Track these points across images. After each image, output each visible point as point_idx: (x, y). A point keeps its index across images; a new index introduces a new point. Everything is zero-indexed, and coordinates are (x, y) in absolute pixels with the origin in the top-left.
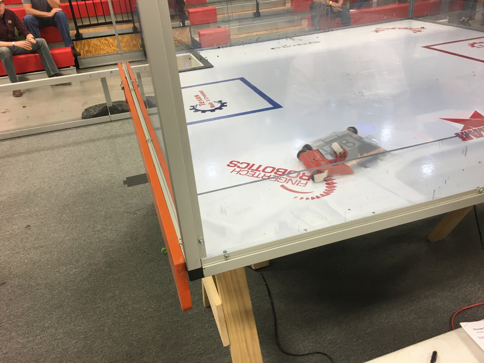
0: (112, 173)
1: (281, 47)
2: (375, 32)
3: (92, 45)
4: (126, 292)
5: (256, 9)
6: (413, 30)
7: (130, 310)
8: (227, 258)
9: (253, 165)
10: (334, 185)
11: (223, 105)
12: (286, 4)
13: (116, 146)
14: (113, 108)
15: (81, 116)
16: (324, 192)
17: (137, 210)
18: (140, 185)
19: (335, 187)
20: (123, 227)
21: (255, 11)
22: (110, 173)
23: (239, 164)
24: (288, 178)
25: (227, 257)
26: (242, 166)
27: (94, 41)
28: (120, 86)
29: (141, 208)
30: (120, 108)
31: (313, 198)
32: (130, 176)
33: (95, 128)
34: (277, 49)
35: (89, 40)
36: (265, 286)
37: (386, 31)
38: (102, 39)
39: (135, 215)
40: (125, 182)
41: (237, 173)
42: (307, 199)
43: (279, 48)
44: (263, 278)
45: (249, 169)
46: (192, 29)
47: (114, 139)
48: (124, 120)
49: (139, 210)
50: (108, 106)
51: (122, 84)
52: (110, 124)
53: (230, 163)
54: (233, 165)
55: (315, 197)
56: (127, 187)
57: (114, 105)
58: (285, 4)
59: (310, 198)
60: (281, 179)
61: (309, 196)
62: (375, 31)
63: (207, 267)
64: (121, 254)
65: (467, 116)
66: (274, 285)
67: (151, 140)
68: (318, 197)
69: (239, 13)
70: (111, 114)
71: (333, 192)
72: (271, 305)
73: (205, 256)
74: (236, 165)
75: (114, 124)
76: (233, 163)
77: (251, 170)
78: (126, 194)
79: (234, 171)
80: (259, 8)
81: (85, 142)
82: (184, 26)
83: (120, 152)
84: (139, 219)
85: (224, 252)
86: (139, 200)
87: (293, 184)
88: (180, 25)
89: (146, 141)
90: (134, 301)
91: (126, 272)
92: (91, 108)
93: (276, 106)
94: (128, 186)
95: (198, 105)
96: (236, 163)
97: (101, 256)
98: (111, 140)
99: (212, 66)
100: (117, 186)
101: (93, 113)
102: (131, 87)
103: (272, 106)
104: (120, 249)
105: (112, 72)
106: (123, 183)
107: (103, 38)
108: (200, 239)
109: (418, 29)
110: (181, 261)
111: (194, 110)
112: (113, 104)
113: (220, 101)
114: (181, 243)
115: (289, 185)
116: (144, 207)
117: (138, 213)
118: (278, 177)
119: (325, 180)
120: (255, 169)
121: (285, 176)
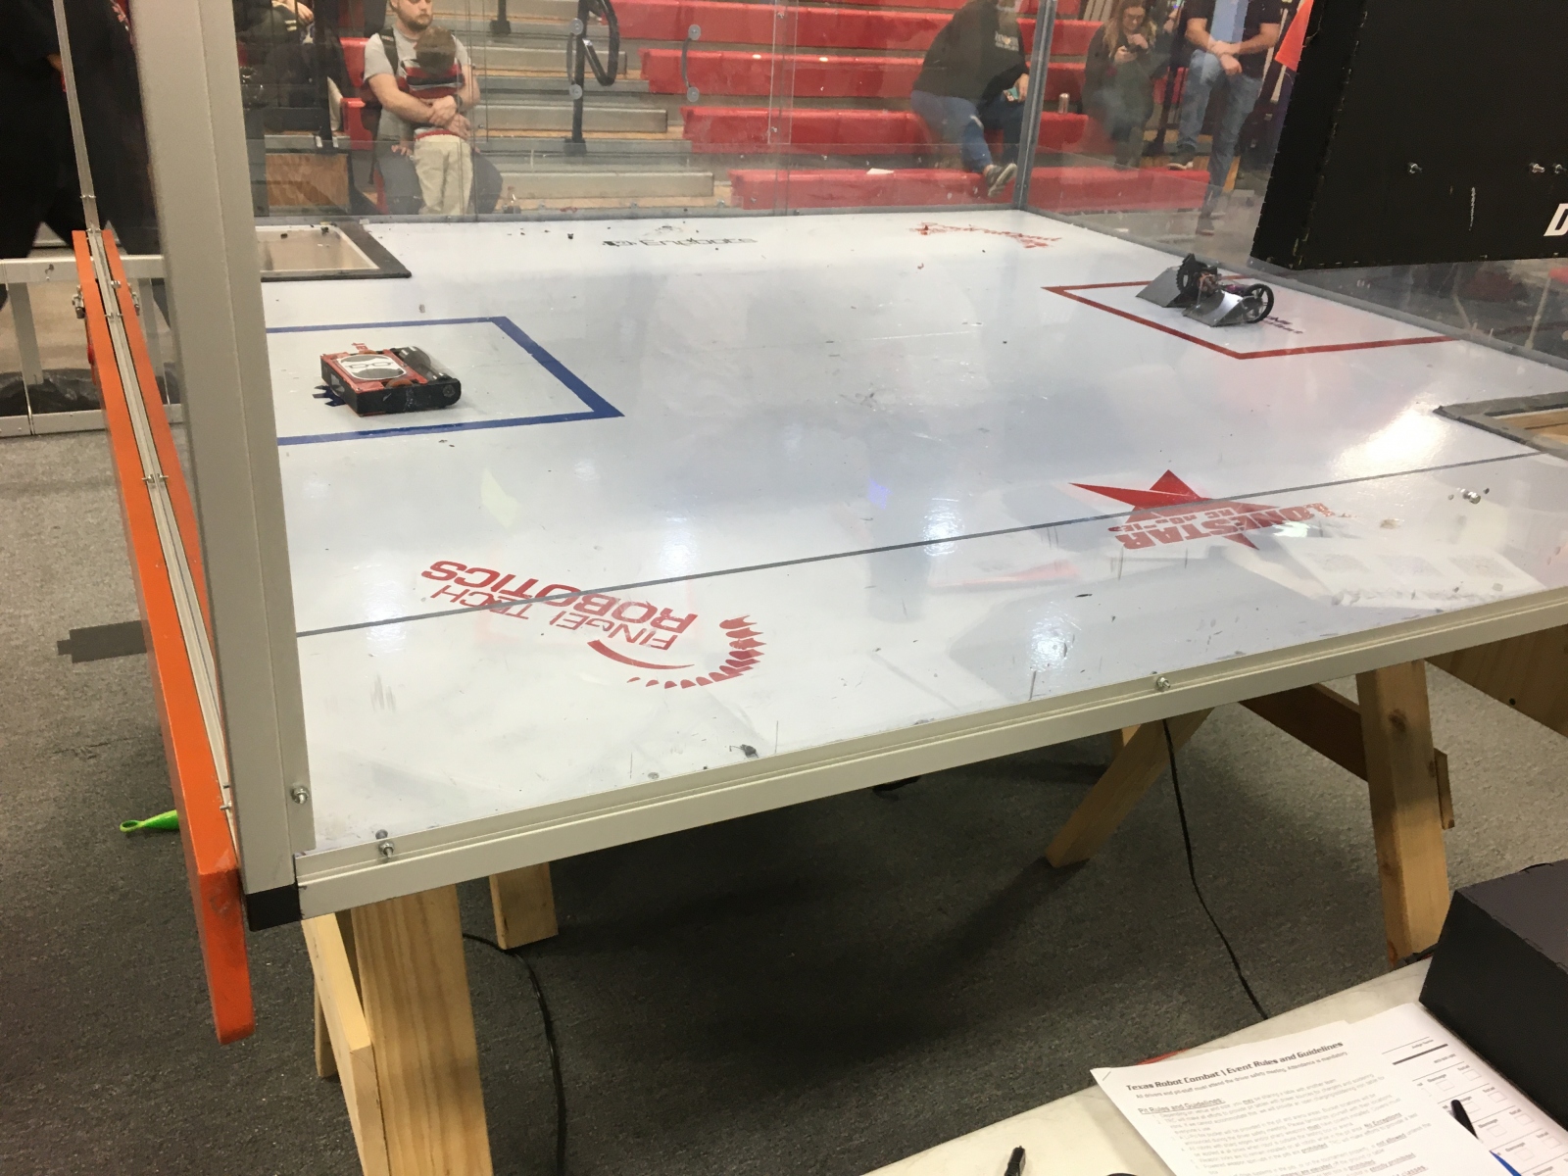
0: (17, 613)
1: (638, 242)
2: (917, 232)
4: (29, 1027)
5: (571, 128)
6: (1023, 241)
7: (39, 1091)
8: (386, 853)
9: (510, 577)
10: (757, 649)
12: (670, 129)
13: (43, 520)
14: (46, 390)
16: (722, 668)
17: (101, 744)
18: (121, 660)
19: (758, 654)
20: (41, 801)
21: (570, 135)
22: (11, 611)
23: (463, 573)
24: (617, 623)
25: (389, 851)
26: (470, 578)
28: (74, 303)
29: (116, 737)
30: (70, 394)
31: (686, 684)
32: (87, 626)
34: (622, 247)
36: (538, 1006)
37: (950, 236)
39: (92, 761)
40: (63, 647)
41: (453, 601)
42: (669, 685)
43: (631, 244)
44: (534, 978)
45: (494, 589)
46: (354, 162)
47: (37, 497)
48: (82, 436)
49: (109, 746)
50: (28, 381)
51: (79, 298)
52: (29, 444)
53: (433, 568)
54: (444, 575)
55: (695, 682)
56: (71, 665)
57: (51, 380)
58: (666, 127)
59: (678, 682)
60: (593, 623)
61: (677, 676)
62: (919, 230)
63: (314, 884)
64: (24, 895)
65: (1145, 483)
66: (567, 1001)
67: (164, 479)
68: (702, 681)
69: (518, 133)
70: (34, 412)
71: (749, 668)
72: (552, 1068)
73: (312, 846)
74: (451, 575)
75: (43, 444)
76: (444, 567)
77: (503, 592)
78: (64, 687)
79: (443, 591)
80: (584, 127)
82: (328, 150)
83: (54, 541)
84: (104, 776)
85: (378, 836)
86: (111, 710)
87: (629, 640)
88: (316, 144)
89: (145, 481)
90: (55, 1061)
91: (35, 959)
93: (602, 409)
94: (75, 661)
96: (453, 569)
98: (25, 499)
99: (407, 275)
100: (30, 659)
102: (111, 307)
103: (588, 409)
104: (22, 876)
105: (51, 267)
106: (55, 649)
108: (296, 784)
109: (1039, 238)
110: (225, 863)
111: (329, 400)
112: (48, 376)
114: (230, 804)
115: (617, 644)
116: (127, 736)
117: (104, 756)
118: (586, 618)
119: (729, 634)
120: (514, 590)
121: (608, 616)
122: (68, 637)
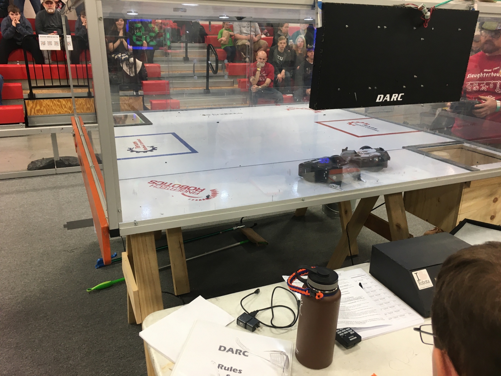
0: (53, 218)
3: (44, 105)
5: (206, 86)
6: (315, 111)
9: (166, 183)
11: (154, 149)
13: (59, 196)
14: (60, 162)
15: (27, 168)
17: (75, 249)
18: (80, 229)
19: (217, 195)
20: (60, 262)
21: (205, 88)
22: (51, 217)
24: (188, 190)
25: (136, 224)
26: (158, 183)
27: (47, 101)
29: (79, 247)
30: (67, 163)
31: (200, 200)
32: (71, 221)
33: (40, 179)
34: (207, 116)
35: (42, 100)
38: (55, 101)
39: (73, 253)
40: (65, 226)
41: (154, 187)
43: (210, 115)
46: (144, 98)
47: (58, 190)
49: (77, 249)
50: (55, 160)
51: (73, 132)
52: (55, 176)
53: (151, 181)
54: (152, 183)
58: (233, 85)
59: (198, 200)
60: (183, 190)
61: (198, 199)
62: (287, 109)
63: (122, 229)
64: (56, 283)
68: (204, 200)
70: (57, 168)
71: (214, 197)
73: (122, 221)
75: (59, 176)
76: (153, 181)
77: (164, 185)
78: (65, 236)
79: (152, 185)
80: (209, 86)
81: (28, 191)
83: (63, 200)
84: (76, 256)
85: (134, 221)
86: (77, 241)
88: (134, 94)
89: (90, 167)
92: (37, 161)
94: (68, 229)
95: (135, 148)
97: (36, 285)
98: (54, 190)
99: (151, 124)
100: (57, 229)
101: (40, 165)
102: (81, 133)
103: (191, 152)
104: (55, 279)
105: (62, 128)
106: (63, 227)
107: (56, 99)
108: (119, 209)
110: (106, 225)
111: (130, 151)
112: (60, 158)
113: (152, 147)
115: (187, 194)
116: (82, 247)
117: (76, 251)
118: (181, 189)
119: (212, 192)
120: (167, 185)
121: (186, 189)
122: (66, 224)
